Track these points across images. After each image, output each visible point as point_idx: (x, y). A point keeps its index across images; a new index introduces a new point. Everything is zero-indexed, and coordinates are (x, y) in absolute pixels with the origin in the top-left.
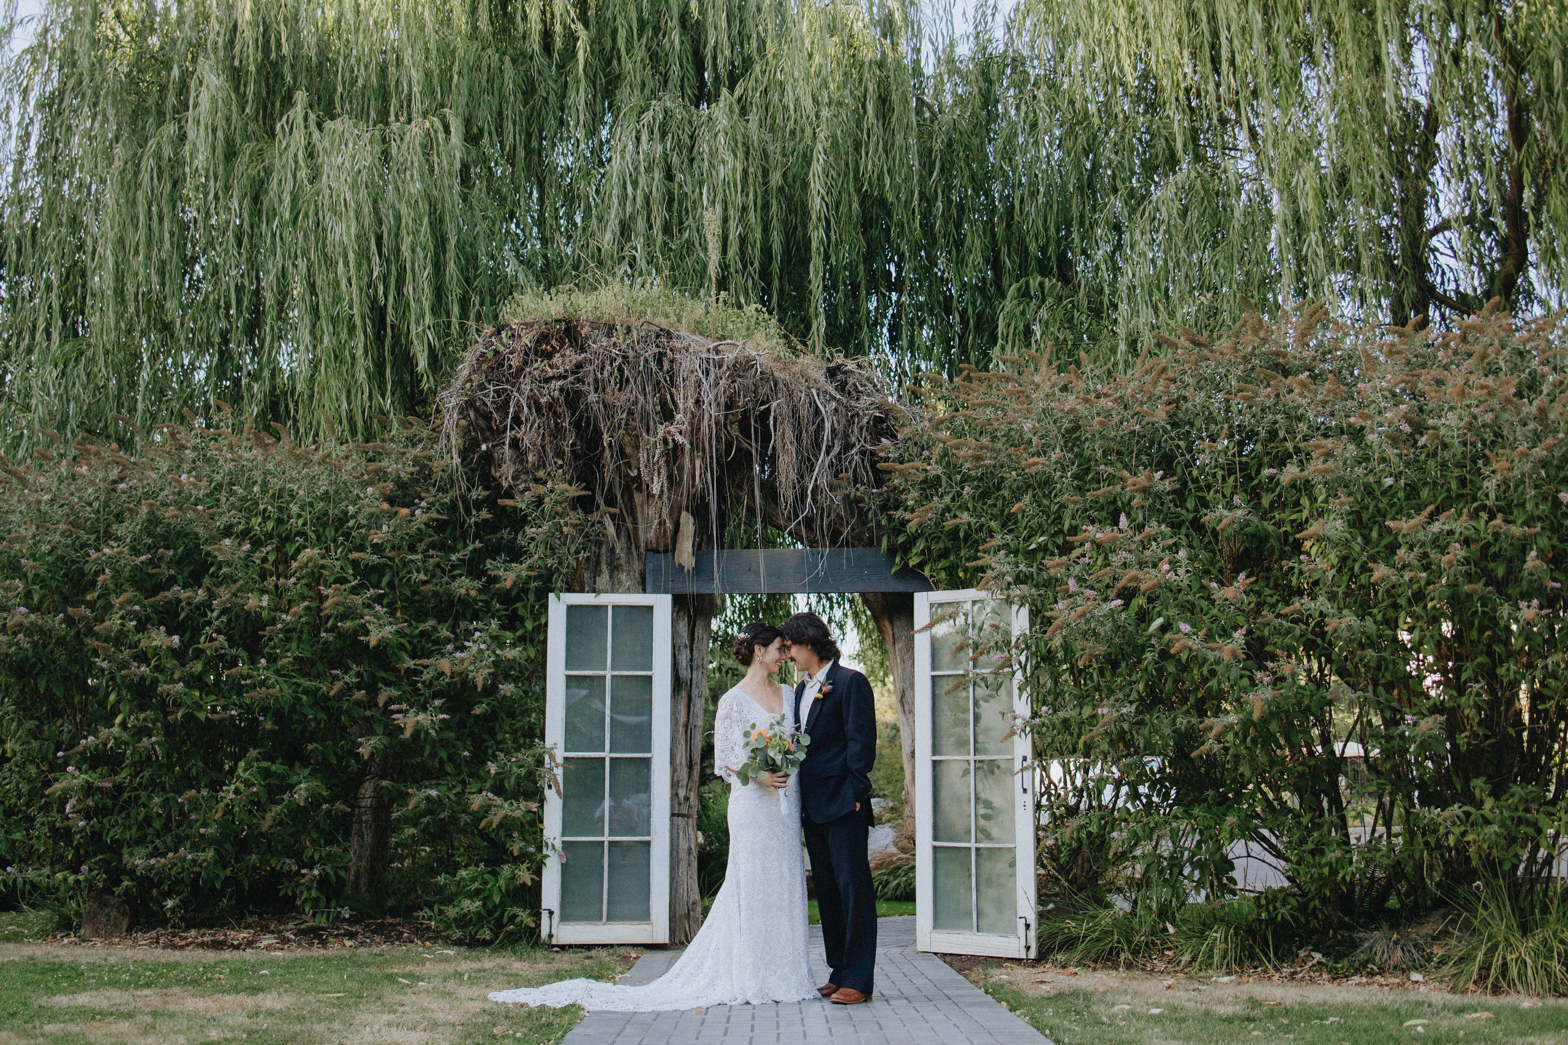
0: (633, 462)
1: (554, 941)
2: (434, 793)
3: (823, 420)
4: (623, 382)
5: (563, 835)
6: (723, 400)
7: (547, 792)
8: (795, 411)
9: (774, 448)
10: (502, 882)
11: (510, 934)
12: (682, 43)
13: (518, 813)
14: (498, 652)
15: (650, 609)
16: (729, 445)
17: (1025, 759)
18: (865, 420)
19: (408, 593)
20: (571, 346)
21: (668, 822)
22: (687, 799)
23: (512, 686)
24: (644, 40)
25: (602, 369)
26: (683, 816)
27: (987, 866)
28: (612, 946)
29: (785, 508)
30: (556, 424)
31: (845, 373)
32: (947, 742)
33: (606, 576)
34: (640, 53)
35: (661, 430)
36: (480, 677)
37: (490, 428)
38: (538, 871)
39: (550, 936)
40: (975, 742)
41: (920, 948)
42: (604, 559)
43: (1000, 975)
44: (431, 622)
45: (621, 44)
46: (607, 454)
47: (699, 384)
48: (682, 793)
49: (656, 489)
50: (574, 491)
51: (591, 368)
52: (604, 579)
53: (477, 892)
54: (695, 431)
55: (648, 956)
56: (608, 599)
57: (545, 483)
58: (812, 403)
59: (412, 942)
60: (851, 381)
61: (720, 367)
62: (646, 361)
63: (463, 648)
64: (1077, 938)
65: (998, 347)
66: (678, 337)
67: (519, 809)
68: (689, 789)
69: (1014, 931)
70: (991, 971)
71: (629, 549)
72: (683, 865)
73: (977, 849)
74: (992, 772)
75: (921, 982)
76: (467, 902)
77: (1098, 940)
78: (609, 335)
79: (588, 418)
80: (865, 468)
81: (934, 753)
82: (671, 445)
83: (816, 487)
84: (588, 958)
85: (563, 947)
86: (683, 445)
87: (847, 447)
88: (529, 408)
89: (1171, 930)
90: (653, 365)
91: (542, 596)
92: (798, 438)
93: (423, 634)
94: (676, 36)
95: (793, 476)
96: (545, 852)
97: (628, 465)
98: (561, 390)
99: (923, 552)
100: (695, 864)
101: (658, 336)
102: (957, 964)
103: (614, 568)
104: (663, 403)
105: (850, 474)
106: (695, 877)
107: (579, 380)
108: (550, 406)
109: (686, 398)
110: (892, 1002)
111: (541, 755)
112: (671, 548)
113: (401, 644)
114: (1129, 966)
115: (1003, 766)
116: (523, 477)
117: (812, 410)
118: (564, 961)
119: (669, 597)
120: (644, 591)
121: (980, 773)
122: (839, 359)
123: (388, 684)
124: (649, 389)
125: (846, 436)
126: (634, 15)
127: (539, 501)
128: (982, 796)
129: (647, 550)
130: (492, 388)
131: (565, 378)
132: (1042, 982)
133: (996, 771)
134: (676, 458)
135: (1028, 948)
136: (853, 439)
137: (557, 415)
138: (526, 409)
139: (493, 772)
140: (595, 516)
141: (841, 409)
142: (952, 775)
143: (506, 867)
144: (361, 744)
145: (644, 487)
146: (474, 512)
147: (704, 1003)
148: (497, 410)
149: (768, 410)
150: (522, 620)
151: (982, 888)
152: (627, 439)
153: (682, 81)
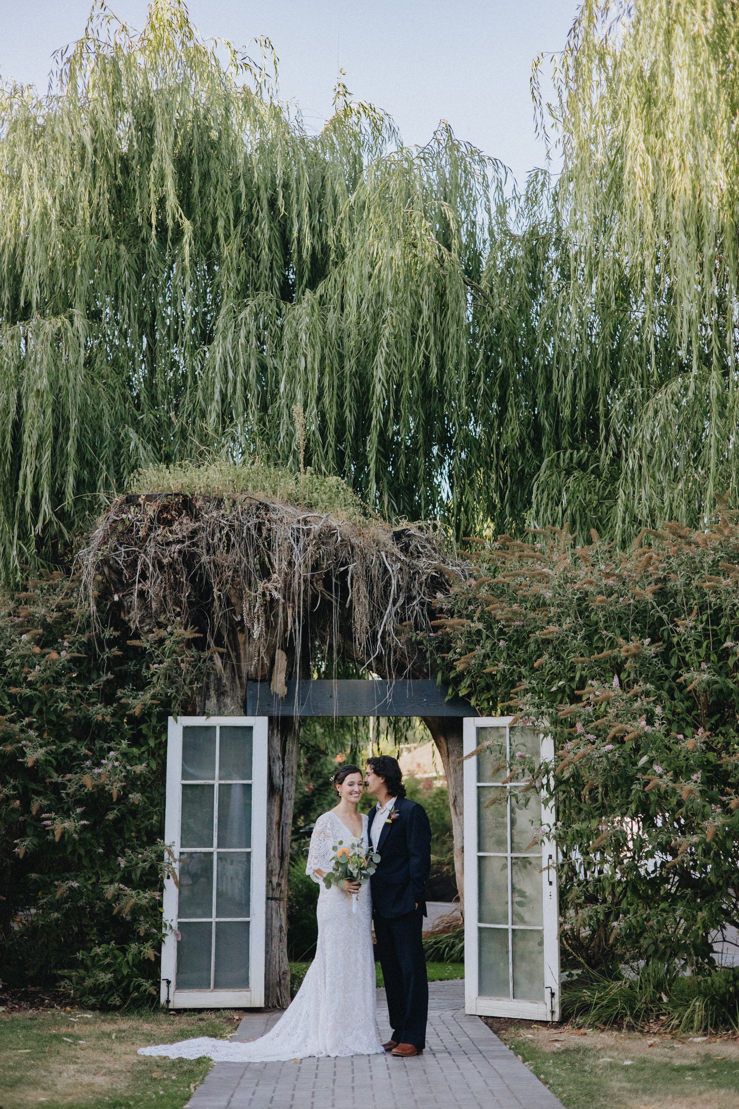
0: (237, 609)
1: (171, 1006)
2: (75, 884)
3: (390, 577)
4: (229, 547)
5: (179, 916)
6: (310, 563)
7: (166, 881)
8: (368, 570)
9: (351, 601)
10: (130, 958)
11: (135, 1000)
12: (271, 229)
13: (144, 902)
14: (129, 768)
15: (250, 729)
16: (315, 598)
17: (550, 857)
18: (424, 577)
19: (54, 718)
20: (187, 515)
21: (264, 906)
22: (279, 885)
23: (139, 795)
24: (239, 228)
25: (213, 536)
26: (276, 899)
27: (521, 944)
28: (218, 1009)
29: (358, 650)
30: (175, 579)
31: (409, 536)
32: (489, 842)
33: (214, 700)
34: (236, 242)
35: (261, 585)
36: (115, 789)
37: (121, 582)
38: (158, 948)
39: (168, 1001)
40: (512, 841)
41: (468, 1012)
42: (212, 686)
43: (527, 1035)
44: (73, 742)
45: (220, 231)
46: (216, 603)
47: (291, 549)
48: (275, 880)
49: (256, 635)
50: (189, 634)
51: (204, 535)
52: (212, 703)
53: (109, 965)
54: (287, 586)
55: (247, 1018)
56: (217, 721)
57: (166, 626)
58: (382, 564)
59: (53, 1007)
60: (413, 543)
61: (308, 535)
62: (249, 529)
63: (99, 765)
64: (591, 1004)
65: (533, 511)
66: (274, 509)
67: (145, 897)
68: (280, 877)
69: (542, 998)
70: (521, 1031)
71: (233, 678)
72: (276, 940)
73: (513, 930)
74: (525, 867)
75: (463, 1040)
76: (102, 975)
77: (607, 1007)
78: (218, 507)
79: (201, 574)
80: (424, 615)
81: (480, 850)
82: (268, 598)
83: (384, 632)
84: (201, 1020)
85: (179, 1011)
86: (278, 600)
87: (410, 599)
88: (153, 566)
89: (665, 999)
90: (254, 532)
91: (163, 719)
92: (371, 592)
93: (66, 751)
94: (265, 225)
95: (366, 624)
96: (164, 932)
97: (234, 612)
98: (180, 552)
99: (470, 686)
100: (285, 940)
101: (258, 509)
102: (496, 1026)
103: (221, 693)
104: (262, 564)
105: (412, 621)
106: (285, 950)
107: (194, 544)
108: (170, 565)
109: (281, 560)
110: (437, 1055)
111: (162, 852)
112: (267, 679)
113: (50, 761)
114: (631, 1028)
115: (534, 862)
116: (148, 621)
117: (381, 571)
118: (183, 1023)
119: (265, 719)
120: (246, 714)
121: (516, 868)
122: (404, 524)
123: (38, 794)
124: (251, 552)
125: (409, 590)
126: (231, 207)
127: (161, 641)
128: (518, 886)
129: (248, 679)
130: (123, 550)
131: (183, 542)
132: (556, 1041)
133: (528, 866)
134: (272, 608)
135: (553, 1012)
136: (414, 593)
137: (176, 572)
138: (151, 568)
139: (122, 866)
140: (206, 654)
141: (406, 568)
142: (493, 868)
143: (133, 945)
144: (16, 845)
145: (247, 632)
146: (107, 650)
147: (299, 1055)
148: (127, 567)
149: (346, 572)
150: (146, 737)
151: (518, 963)
152: (232, 592)
153: (272, 263)
